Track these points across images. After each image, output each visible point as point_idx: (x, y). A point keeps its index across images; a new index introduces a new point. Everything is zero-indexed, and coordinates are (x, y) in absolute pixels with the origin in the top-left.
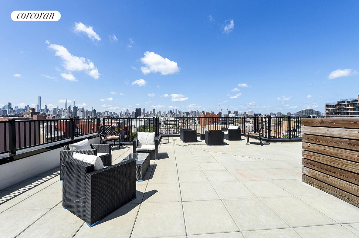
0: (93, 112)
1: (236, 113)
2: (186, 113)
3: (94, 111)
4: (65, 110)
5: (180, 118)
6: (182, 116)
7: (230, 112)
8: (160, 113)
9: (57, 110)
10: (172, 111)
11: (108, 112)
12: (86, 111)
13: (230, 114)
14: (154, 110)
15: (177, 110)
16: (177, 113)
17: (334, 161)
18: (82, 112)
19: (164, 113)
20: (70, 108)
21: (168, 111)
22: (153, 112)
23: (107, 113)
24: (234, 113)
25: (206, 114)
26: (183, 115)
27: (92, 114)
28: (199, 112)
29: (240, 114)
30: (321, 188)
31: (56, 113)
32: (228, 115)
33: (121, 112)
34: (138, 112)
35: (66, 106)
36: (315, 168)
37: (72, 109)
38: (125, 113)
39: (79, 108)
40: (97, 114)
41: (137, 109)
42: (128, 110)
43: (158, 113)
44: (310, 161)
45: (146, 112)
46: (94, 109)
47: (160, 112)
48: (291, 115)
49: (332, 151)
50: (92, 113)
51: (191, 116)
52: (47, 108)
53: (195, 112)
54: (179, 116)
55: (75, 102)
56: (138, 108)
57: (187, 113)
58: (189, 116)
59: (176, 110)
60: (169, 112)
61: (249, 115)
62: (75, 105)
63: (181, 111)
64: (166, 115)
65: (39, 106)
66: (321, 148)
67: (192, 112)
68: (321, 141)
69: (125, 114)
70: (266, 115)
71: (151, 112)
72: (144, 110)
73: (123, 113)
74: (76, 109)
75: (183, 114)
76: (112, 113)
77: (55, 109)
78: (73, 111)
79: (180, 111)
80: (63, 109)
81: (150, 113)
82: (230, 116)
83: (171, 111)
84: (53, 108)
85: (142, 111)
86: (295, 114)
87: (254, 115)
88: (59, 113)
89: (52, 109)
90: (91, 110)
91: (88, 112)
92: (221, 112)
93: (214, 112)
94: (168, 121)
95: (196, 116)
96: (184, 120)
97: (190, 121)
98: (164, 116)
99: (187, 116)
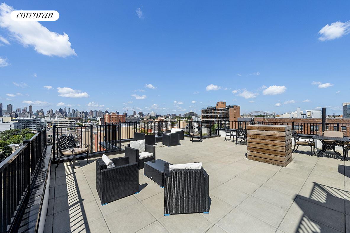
1: (141, 114)
2: (84, 112)
5: (76, 119)
6: (78, 116)
7: (135, 113)
10: (64, 110)
13: (135, 114)
14: (31, 108)
16: (71, 112)
17: (264, 146)
19: (49, 112)
21: (55, 110)
22: (28, 111)
24: (139, 114)
25: (111, 114)
26: (80, 116)
28: (101, 112)
29: (144, 115)
30: (257, 160)
32: (133, 116)
36: (255, 151)
43: (38, 112)
44: (251, 148)
45: (14, 110)
47: (42, 111)
48: (181, 116)
49: (263, 141)
51: (92, 116)
53: (97, 111)
54: (74, 116)
57: (86, 113)
58: (89, 116)
59: (70, 109)
60: (58, 110)
61: (152, 116)
63: (77, 110)
66: (258, 140)
67: (93, 112)
68: (257, 137)
70: (165, 116)
71: (24, 110)
72: (10, 106)
75: (79, 114)
79: (75, 110)
81: (21, 112)
82: (136, 116)
83: (61, 111)
85: (5, 108)
86: (183, 115)
87: (156, 116)
92: (126, 113)
93: (119, 112)
94: (59, 123)
95: (98, 116)
96: (82, 121)
97: (90, 122)
98: (50, 116)
99: (86, 116)
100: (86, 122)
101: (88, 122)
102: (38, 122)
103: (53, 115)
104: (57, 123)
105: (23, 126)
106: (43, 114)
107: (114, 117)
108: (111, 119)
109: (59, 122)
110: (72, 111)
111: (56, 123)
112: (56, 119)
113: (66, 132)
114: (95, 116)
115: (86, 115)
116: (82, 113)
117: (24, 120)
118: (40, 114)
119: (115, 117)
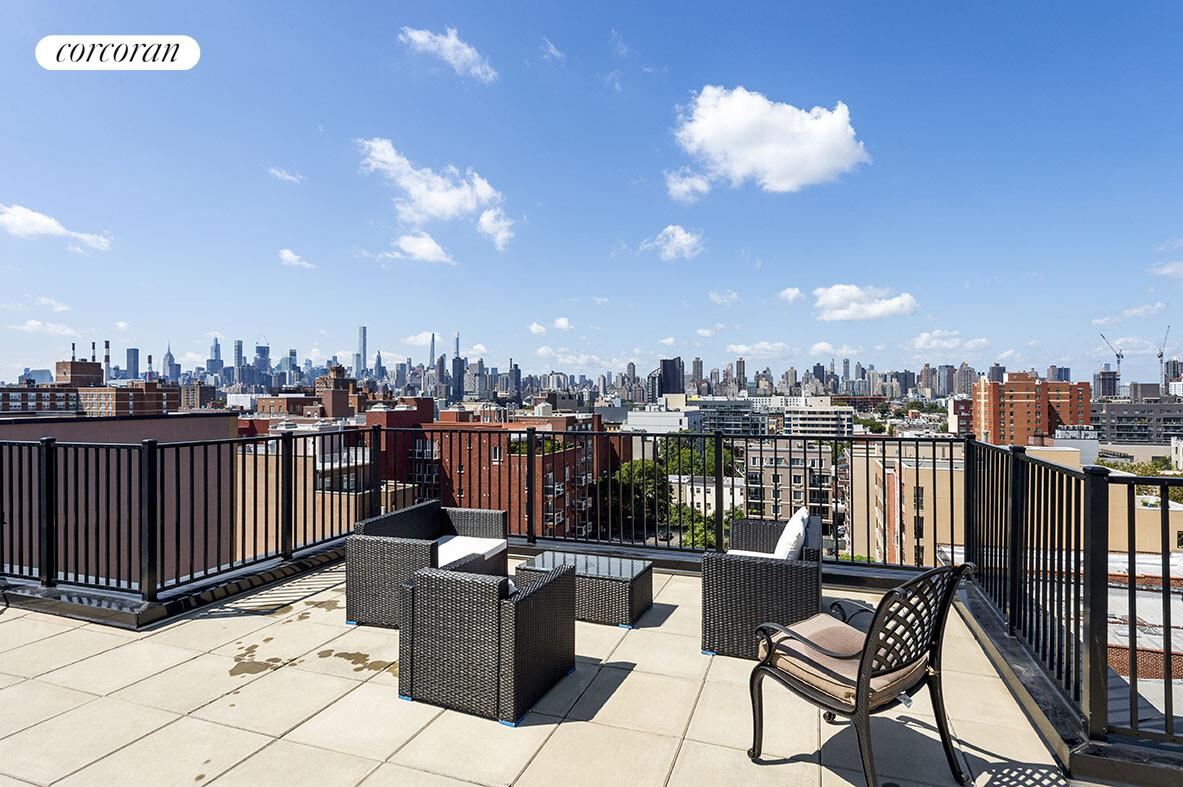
0: (512, 378)
2: (896, 375)
3: (516, 371)
4: (428, 368)
5: (862, 404)
6: (876, 391)
8: (769, 379)
9: (407, 371)
10: (828, 368)
11: (561, 377)
12: (490, 373)
13: (1177, 377)
14: (741, 364)
15: (850, 362)
16: (852, 376)
18: (477, 378)
19: (786, 376)
20: (442, 361)
21: (803, 369)
22: (735, 376)
23: (558, 378)
26: (884, 389)
27: (507, 383)
28: (972, 370)
31: (404, 381)
33: (609, 374)
34: (670, 377)
35: (433, 355)
37: (449, 366)
38: (623, 379)
39: (470, 362)
40: (525, 384)
41: (665, 363)
42: (632, 366)
43: (758, 377)
45: (706, 374)
46: (516, 366)
47: (766, 375)
50: (507, 379)
51: (928, 391)
52: (383, 365)
53: (950, 369)
54: (861, 392)
55: (458, 339)
56: (670, 358)
57: (906, 380)
58: (915, 392)
59: (846, 362)
60: (811, 371)
62: (458, 353)
63: (872, 367)
64: (798, 385)
65: (361, 358)
67: (934, 371)
69: (623, 383)
71: (727, 374)
72: (698, 364)
73: (613, 380)
74: (459, 364)
75: (880, 381)
76: (577, 381)
77: (403, 366)
78: (451, 374)
79: (867, 368)
80: (423, 367)
81: (721, 381)
82: (1176, 390)
83: (819, 371)
84: (397, 365)
85: (689, 370)
88: (411, 381)
89: (394, 369)
90: (504, 369)
91: (495, 376)
92: (1112, 370)
93: (1067, 371)
94: (800, 416)
95: (956, 390)
96: (884, 411)
97: (916, 416)
98: (787, 392)
99: (906, 392)
100: (899, 415)
101: (910, 415)
102: (747, 413)
103: (795, 389)
104: (796, 416)
105: (712, 421)
106: (772, 384)
107: (1018, 396)
108: (1004, 404)
109: (802, 413)
110: (857, 373)
111: (792, 416)
112: (800, 404)
113: (805, 452)
114: (942, 388)
115: (906, 385)
116: (889, 377)
117: (713, 405)
118: (763, 384)
119: (1028, 397)
